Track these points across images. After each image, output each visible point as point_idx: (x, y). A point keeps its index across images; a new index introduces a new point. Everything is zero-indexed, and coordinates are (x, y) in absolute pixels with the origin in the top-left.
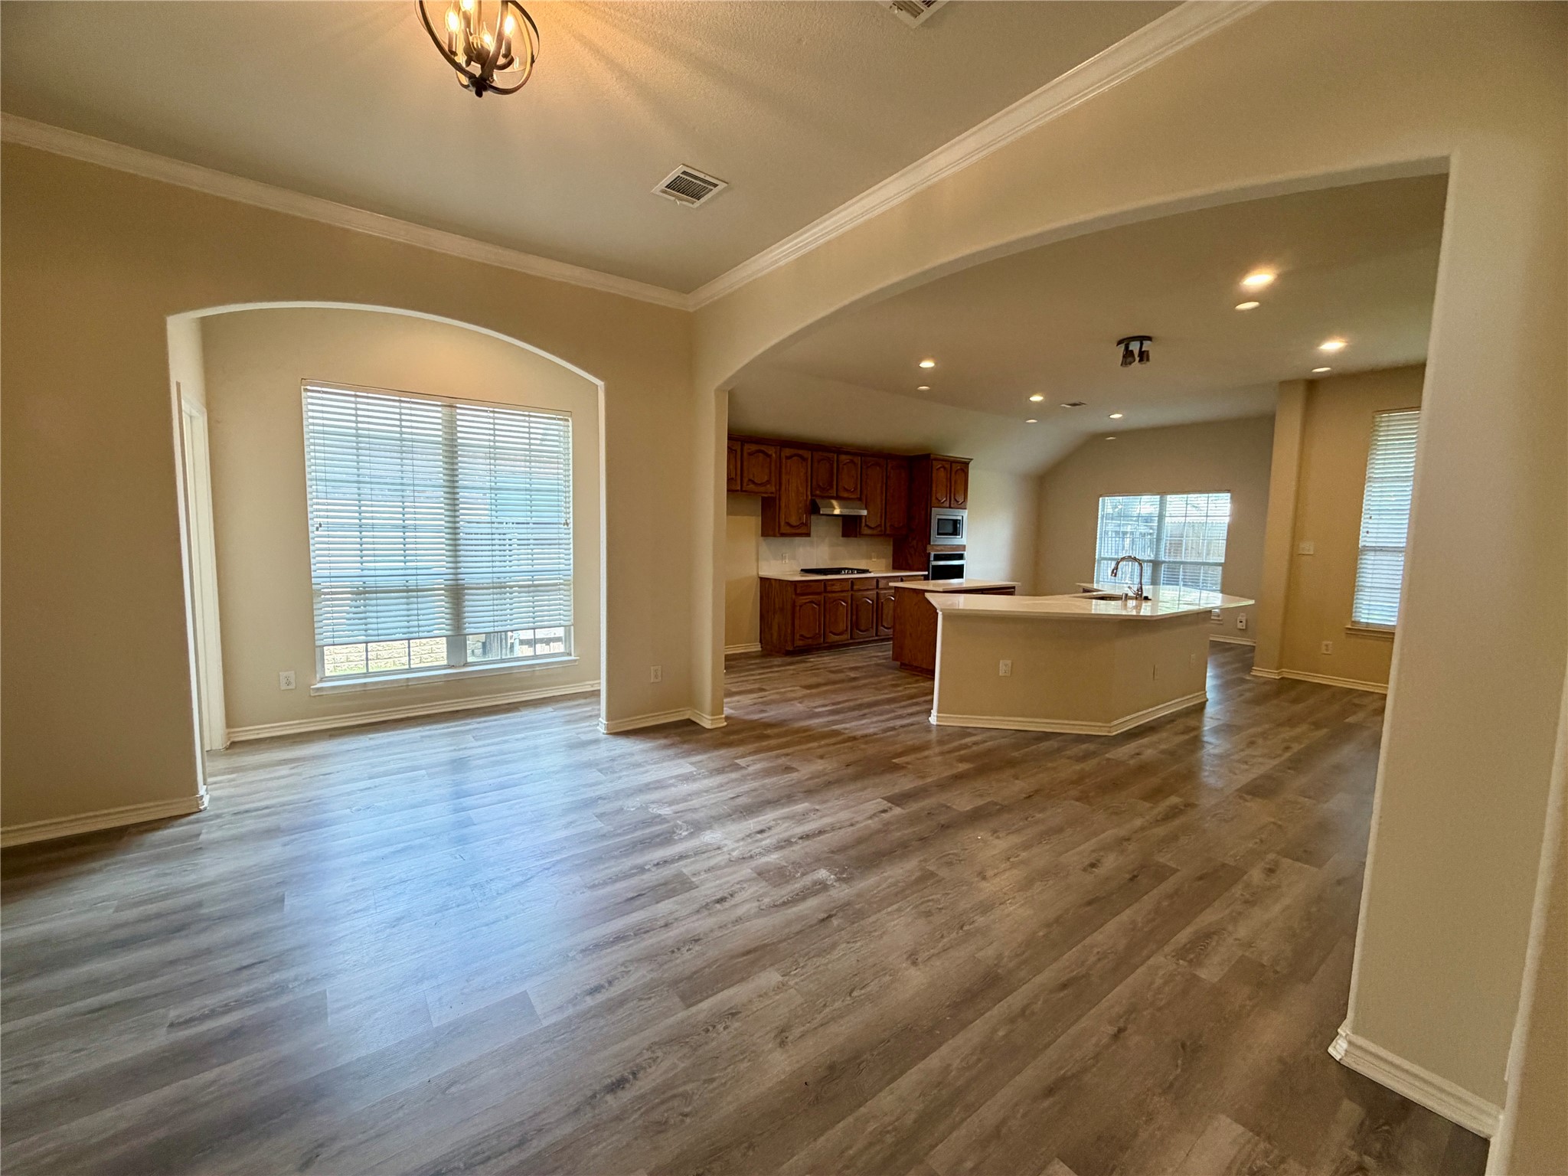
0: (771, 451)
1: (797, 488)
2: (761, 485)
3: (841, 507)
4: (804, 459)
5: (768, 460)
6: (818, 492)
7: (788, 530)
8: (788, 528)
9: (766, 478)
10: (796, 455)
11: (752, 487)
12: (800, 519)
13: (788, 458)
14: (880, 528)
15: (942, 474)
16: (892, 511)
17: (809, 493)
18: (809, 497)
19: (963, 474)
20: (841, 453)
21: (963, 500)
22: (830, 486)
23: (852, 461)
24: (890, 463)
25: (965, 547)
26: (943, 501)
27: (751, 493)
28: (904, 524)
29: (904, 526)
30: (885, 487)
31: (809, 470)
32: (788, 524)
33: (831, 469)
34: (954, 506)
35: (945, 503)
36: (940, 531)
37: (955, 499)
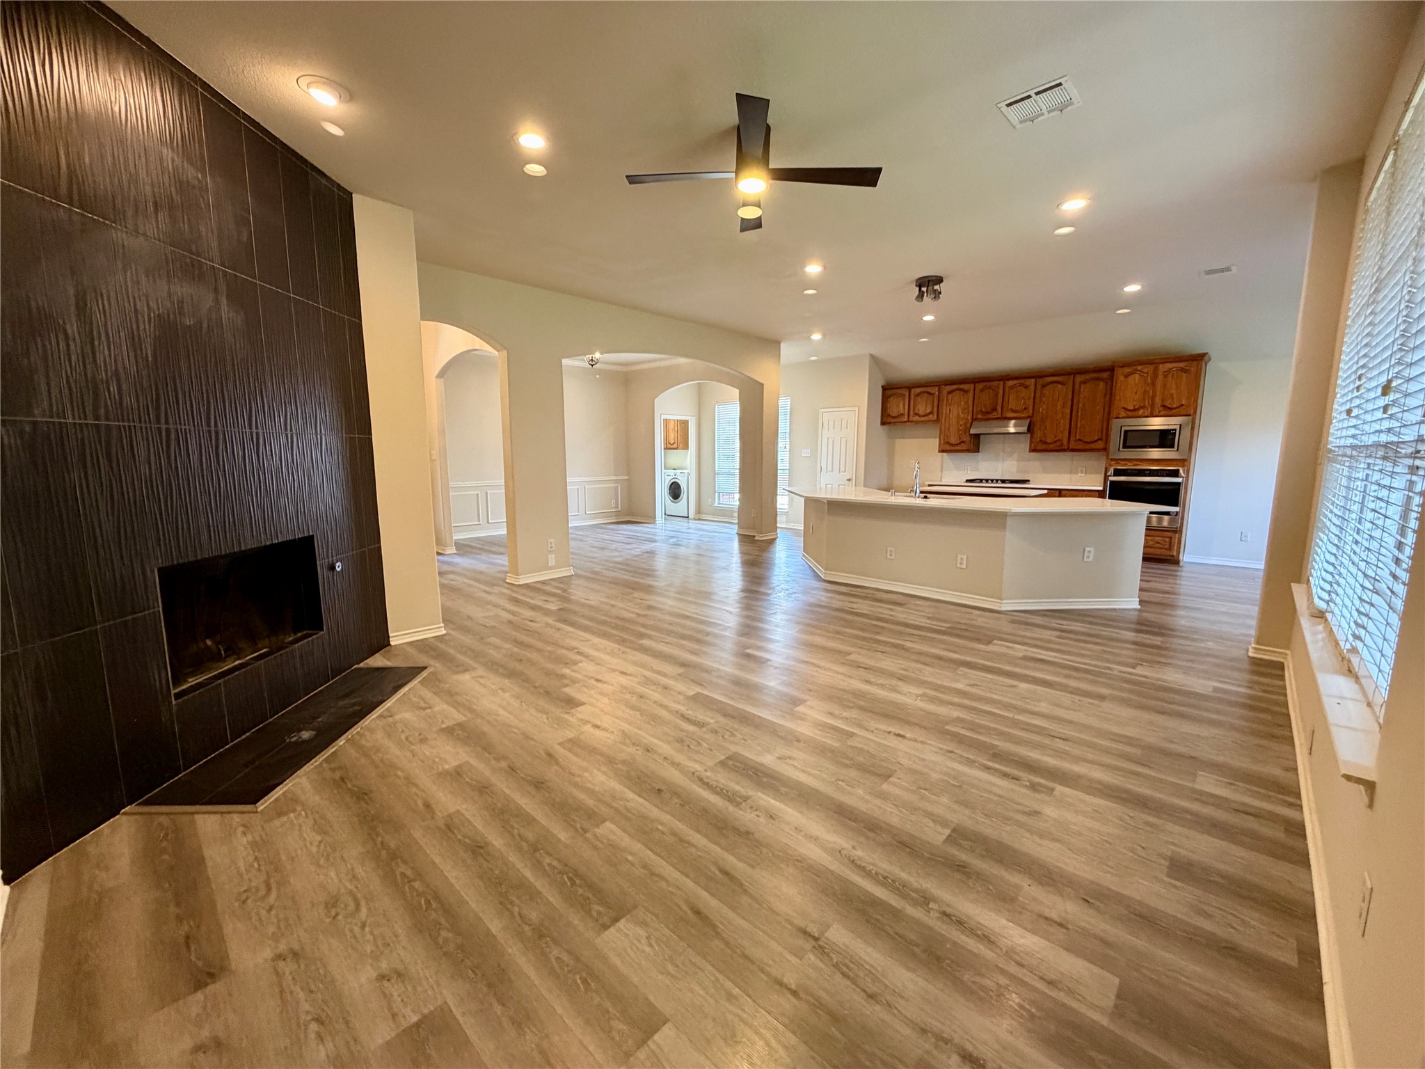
0: (935, 390)
1: (958, 414)
2: (924, 416)
3: (1015, 426)
4: (966, 392)
5: (931, 398)
6: (979, 416)
7: (948, 447)
9: (928, 411)
10: (958, 389)
11: (916, 418)
12: (960, 438)
13: (949, 393)
14: (1059, 443)
15: (1135, 380)
16: (1079, 426)
17: (970, 418)
18: (970, 421)
19: (1184, 375)
20: (1009, 380)
21: (1182, 405)
22: (995, 409)
23: (1021, 385)
24: (1079, 378)
25: (1184, 462)
26: (1134, 410)
27: (917, 422)
28: (1100, 437)
29: (1101, 439)
30: (1070, 402)
31: (971, 399)
32: (948, 443)
33: (997, 394)
34: (1162, 413)
35: (1141, 412)
36: (1128, 444)
37: (1164, 406)
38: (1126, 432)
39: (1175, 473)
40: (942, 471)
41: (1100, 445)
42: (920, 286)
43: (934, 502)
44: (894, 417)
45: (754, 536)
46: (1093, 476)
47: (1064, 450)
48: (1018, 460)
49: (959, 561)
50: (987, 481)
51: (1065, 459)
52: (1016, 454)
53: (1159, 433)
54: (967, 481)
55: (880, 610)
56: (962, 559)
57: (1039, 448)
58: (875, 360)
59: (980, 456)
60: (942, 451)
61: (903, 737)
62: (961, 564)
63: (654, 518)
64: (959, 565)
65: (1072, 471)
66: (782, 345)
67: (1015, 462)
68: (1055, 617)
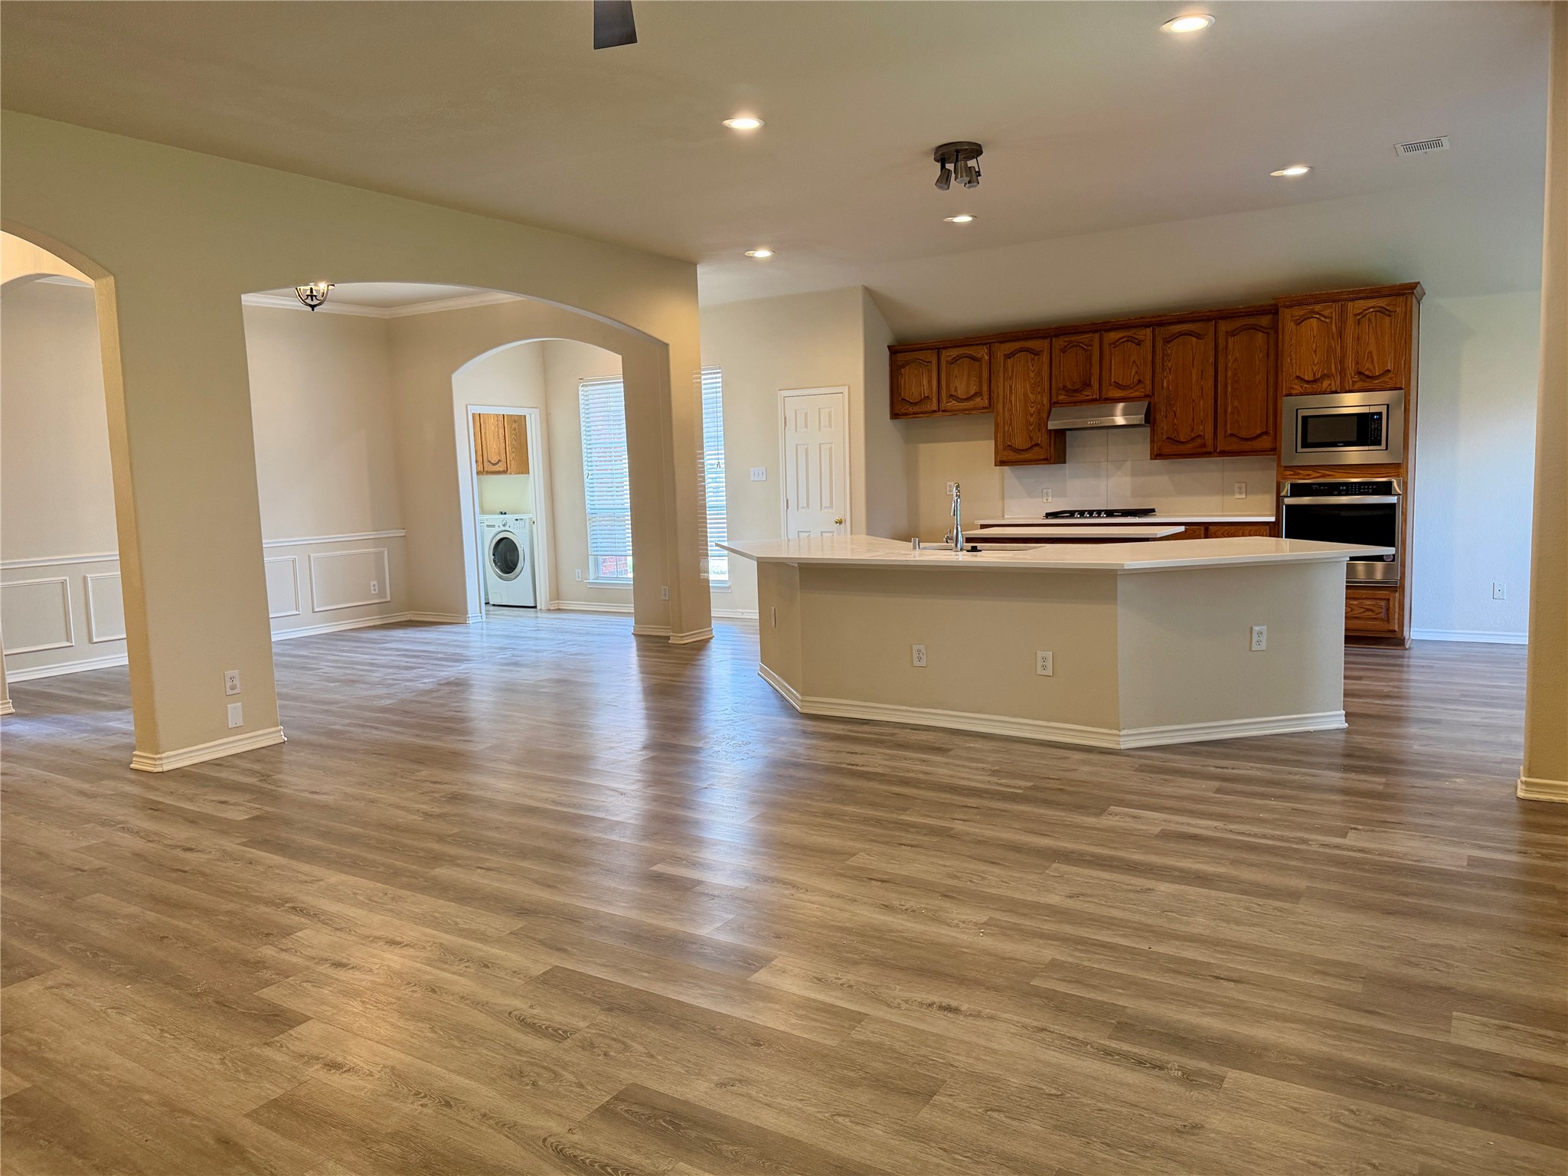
0: (982, 352)
1: (1025, 395)
2: (968, 399)
3: (1125, 413)
4: (1036, 354)
5: (977, 366)
6: (1061, 397)
7: (1012, 456)
8: (1011, 453)
9: (973, 389)
10: (1022, 350)
11: (953, 404)
12: (1031, 438)
13: (1008, 356)
14: (1199, 441)
15: (1312, 329)
16: (1229, 410)
17: (1046, 401)
18: (1047, 407)
19: (1388, 319)
20: (1109, 330)
21: (1388, 371)
22: (1087, 384)
23: (1131, 339)
24: (1224, 326)
25: (1399, 468)
26: (1315, 381)
27: (954, 412)
28: (1265, 430)
29: (1266, 433)
30: (1211, 370)
31: (1046, 367)
32: (1010, 448)
33: (1089, 359)
34: (1356, 387)
35: (1326, 383)
36: (1310, 440)
37: (1360, 373)
38: (1305, 419)
39: (1386, 489)
40: (1003, 498)
41: (1265, 442)
42: (942, 160)
43: (990, 557)
44: (915, 404)
45: (668, 638)
46: (1259, 497)
47: (1208, 454)
48: (1134, 473)
49: (1040, 663)
50: (1082, 513)
51: (1210, 470)
52: (1129, 463)
53: (1355, 418)
54: (1048, 515)
55: (904, 764)
56: (1044, 659)
57: (1166, 451)
58: (874, 299)
59: (1067, 468)
60: (1001, 463)
61: (955, 1010)
62: (1044, 667)
63: (464, 612)
64: (1040, 671)
65: (1225, 491)
66: (700, 270)
67: (1128, 479)
68: (1211, 755)
